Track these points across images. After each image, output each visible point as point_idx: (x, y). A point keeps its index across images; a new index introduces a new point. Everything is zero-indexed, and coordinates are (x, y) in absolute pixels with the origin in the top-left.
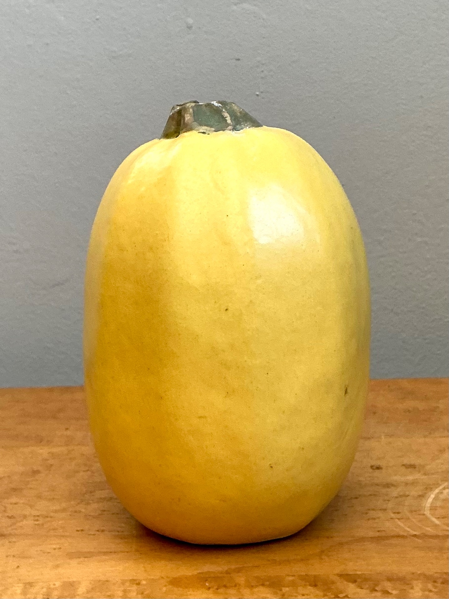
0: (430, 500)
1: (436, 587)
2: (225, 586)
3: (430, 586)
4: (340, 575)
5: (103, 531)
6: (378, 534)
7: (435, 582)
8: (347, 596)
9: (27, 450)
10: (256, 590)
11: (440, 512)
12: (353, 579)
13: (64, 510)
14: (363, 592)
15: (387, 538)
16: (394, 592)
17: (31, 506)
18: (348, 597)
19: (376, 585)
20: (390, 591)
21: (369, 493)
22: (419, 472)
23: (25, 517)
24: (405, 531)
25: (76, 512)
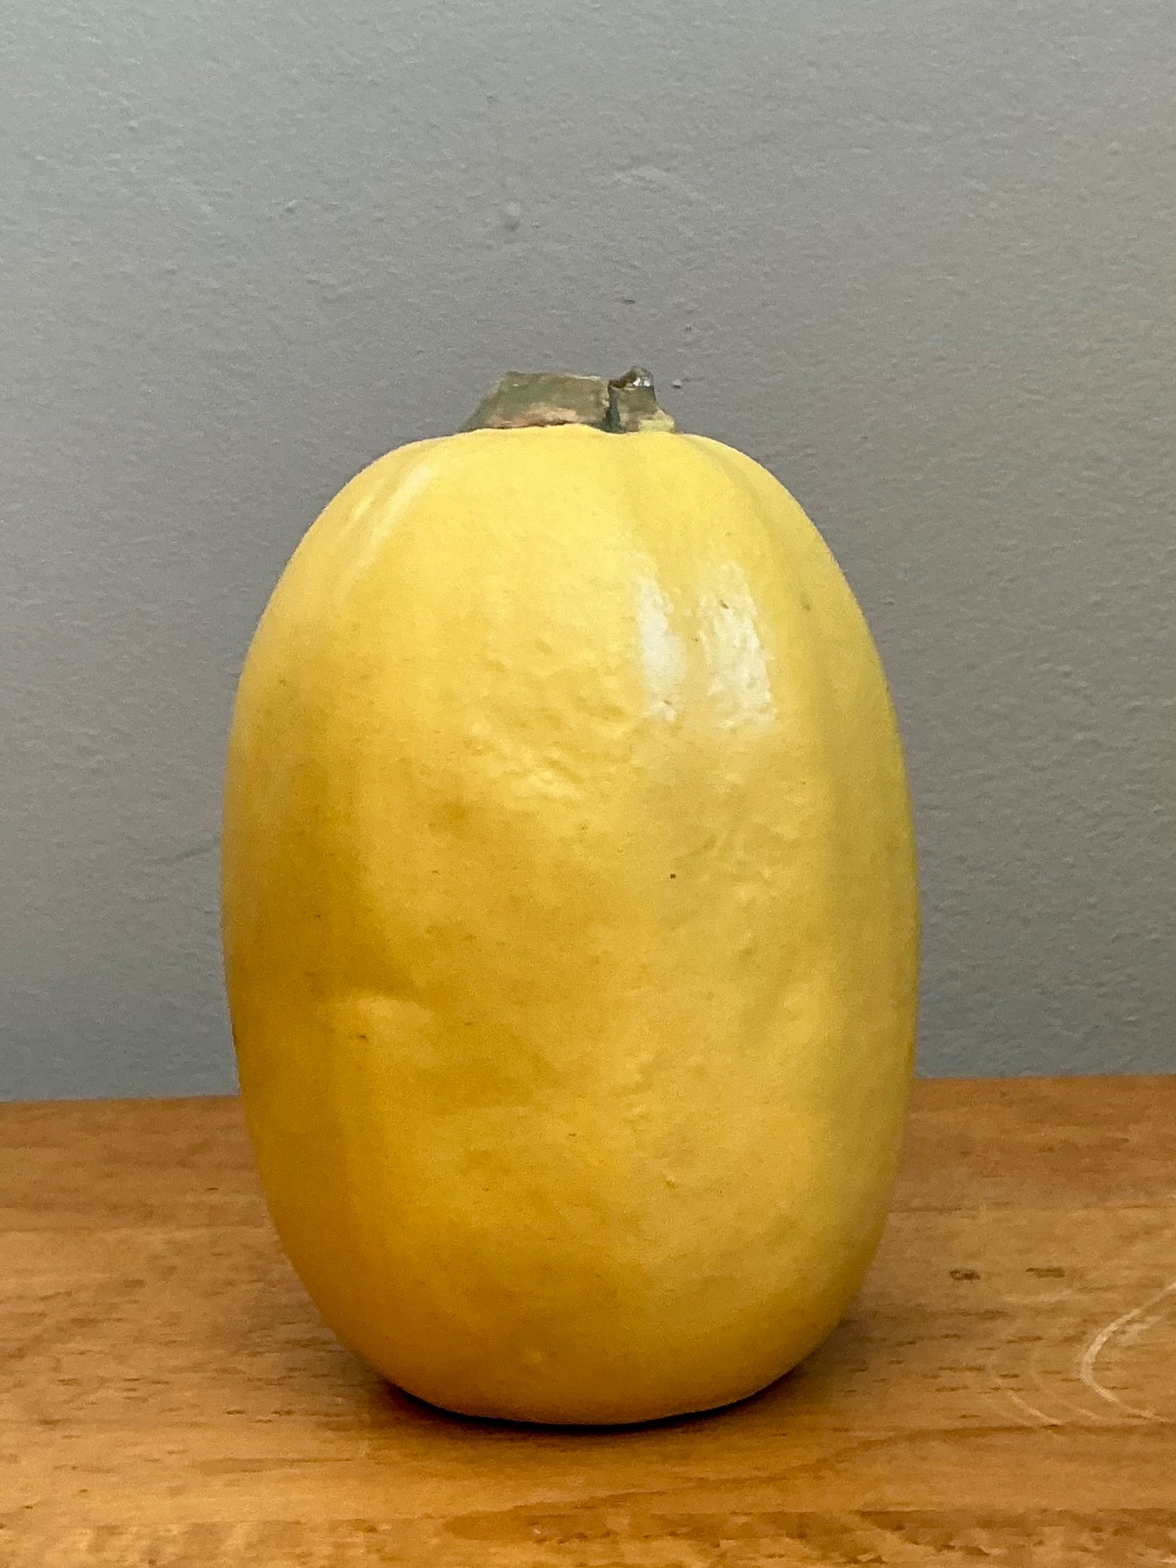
0: (1095, 1348)
1: (1099, 1541)
2: (582, 1537)
3: (1085, 1538)
4: (865, 1514)
5: (289, 1413)
6: (958, 1424)
7: (1098, 1529)
8: (879, 1560)
9: (111, 1237)
10: (654, 1544)
11: (1118, 1375)
12: (894, 1521)
13: (197, 1367)
14: (918, 1552)
15: (983, 1432)
16: (996, 1552)
17: (121, 1359)
18: (882, 1562)
19: (951, 1537)
20: (984, 1550)
21: (945, 1332)
22: (1070, 1286)
23: (104, 1382)
24: (1030, 1417)
25: (225, 1371)
